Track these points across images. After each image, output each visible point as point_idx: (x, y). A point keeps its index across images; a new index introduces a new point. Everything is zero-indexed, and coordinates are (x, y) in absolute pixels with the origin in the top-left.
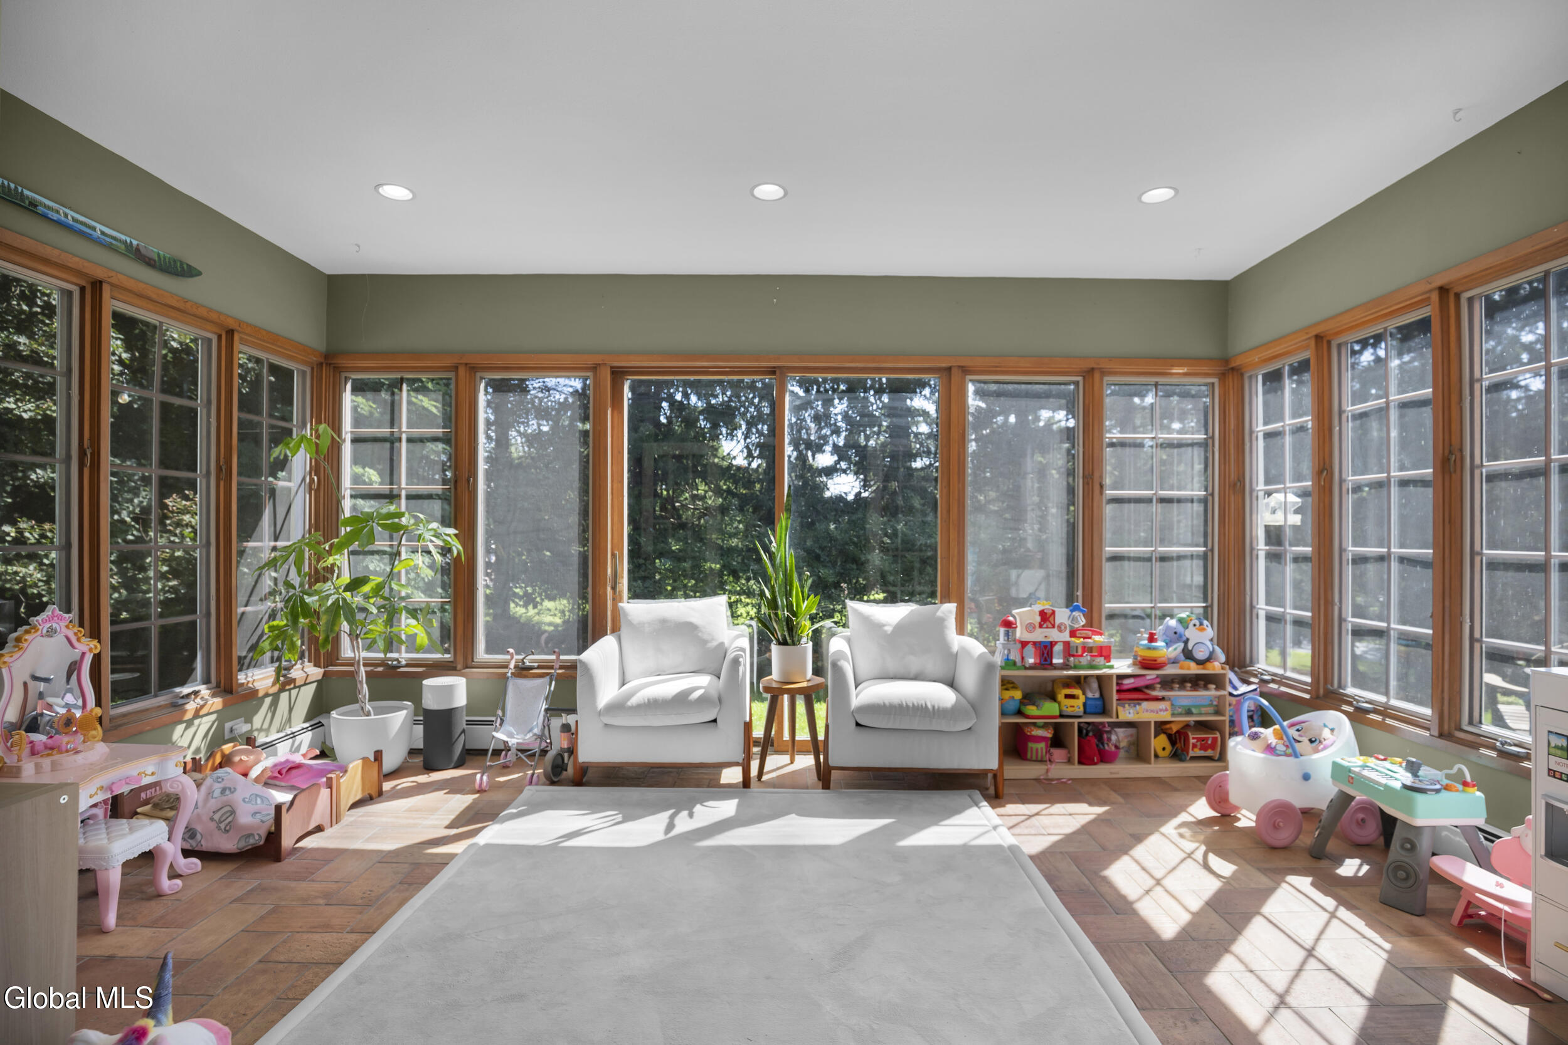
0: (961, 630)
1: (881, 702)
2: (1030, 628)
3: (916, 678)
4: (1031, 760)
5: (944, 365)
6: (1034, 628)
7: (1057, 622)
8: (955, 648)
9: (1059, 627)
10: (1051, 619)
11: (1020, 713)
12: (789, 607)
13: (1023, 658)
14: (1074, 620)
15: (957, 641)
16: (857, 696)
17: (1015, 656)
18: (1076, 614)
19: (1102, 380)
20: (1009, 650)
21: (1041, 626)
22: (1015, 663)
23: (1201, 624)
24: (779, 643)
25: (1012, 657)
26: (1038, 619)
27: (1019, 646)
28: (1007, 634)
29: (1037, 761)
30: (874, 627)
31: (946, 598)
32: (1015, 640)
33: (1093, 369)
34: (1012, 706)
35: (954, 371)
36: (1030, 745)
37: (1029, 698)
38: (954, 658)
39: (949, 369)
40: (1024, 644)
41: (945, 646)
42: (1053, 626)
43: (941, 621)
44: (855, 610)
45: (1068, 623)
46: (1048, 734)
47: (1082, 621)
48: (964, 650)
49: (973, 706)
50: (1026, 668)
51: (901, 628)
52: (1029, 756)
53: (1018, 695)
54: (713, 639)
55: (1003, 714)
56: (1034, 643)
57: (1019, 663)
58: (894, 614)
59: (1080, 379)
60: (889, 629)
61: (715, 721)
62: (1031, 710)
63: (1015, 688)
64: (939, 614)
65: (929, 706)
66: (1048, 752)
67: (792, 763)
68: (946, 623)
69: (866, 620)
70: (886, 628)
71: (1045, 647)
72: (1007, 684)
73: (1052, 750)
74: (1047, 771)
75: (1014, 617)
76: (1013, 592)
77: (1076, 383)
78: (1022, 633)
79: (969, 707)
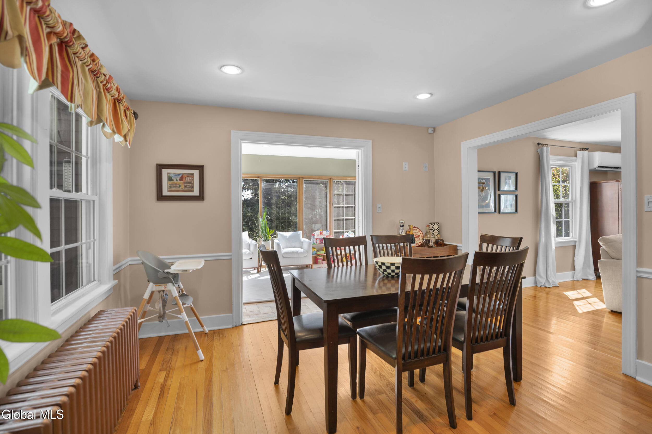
0: (303, 237)
1: (288, 252)
2: (318, 236)
3: (294, 247)
4: (319, 264)
5: (299, 177)
6: (319, 235)
7: (323, 234)
8: (302, 241)
9: (324, 235)
10: (322, 233)
11: (316, 254)
12: (266, 233)
13: (316, 242)
14: (327, 233)
15: (303, 239)
16: (283, 251)
17: (315, 242)
18: (327, 232)
19: (332, 181)
20: (314, 241)
21: (320, 235)
22: (315, 243)
23: (352, 233)
24: (264, 241)
25: (314, 242)
26: (320, 233)
27: (316, 239)
28: (313, 237)
29: (320, 264)
30: (284, 237)
31: (300, 230)
32: (315, 238)
33: (331, 178)
34: (315, 253)
35: (301, 178)
36: (318, 261)
37: (317, 251)
38: (302, 243)
39: (300, 178)
40: (317, 239)
41: (300, 240)
42: (323, 235)
43: (299, 235)
44: (279, 233)
45: (326, 234)
46: (322, 258)
47: (329, 234)
48: (304, 241)
49: (307, 251)
50: (317, 244)
51: (290, 237)
52: (318, 263)
53: (316, 250)
54: (247, 241)
55: (313, 254)
56: (319, 239)
57: (316, 243)
58: (288, 234)
59: (328, 180)
60: (288, 237)
61: (251, 258)
62: (318, 253)
63: (315, 248)
64: (298, 233)
65: (298, 251)
66: (322, 262)
67: (266, 269)
68: (300, 235)
69: (282, 235)
70: (287, 237)
71: (321, 239)
72: (313, 248)
73: (323, 261)
74: (322, 265)
75: (314, 233)
76: (314, 229)
77: (327, 181)
78: (316, 237)
79: (306, 251)
